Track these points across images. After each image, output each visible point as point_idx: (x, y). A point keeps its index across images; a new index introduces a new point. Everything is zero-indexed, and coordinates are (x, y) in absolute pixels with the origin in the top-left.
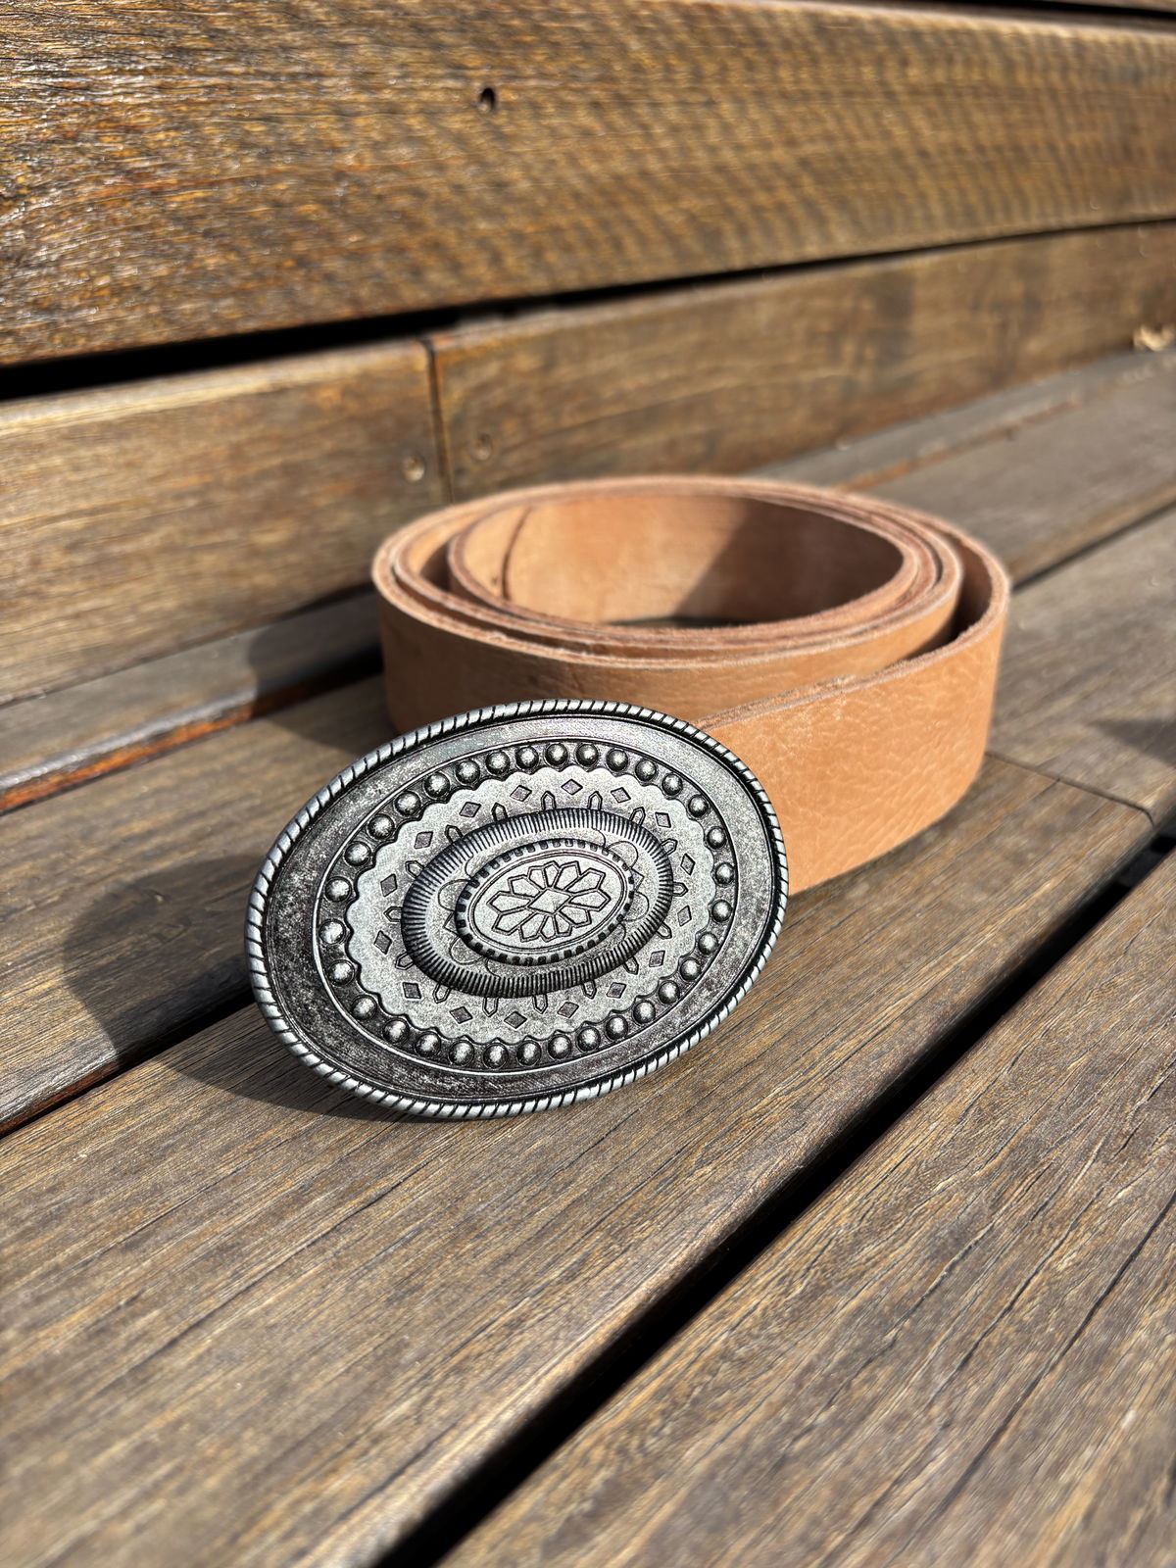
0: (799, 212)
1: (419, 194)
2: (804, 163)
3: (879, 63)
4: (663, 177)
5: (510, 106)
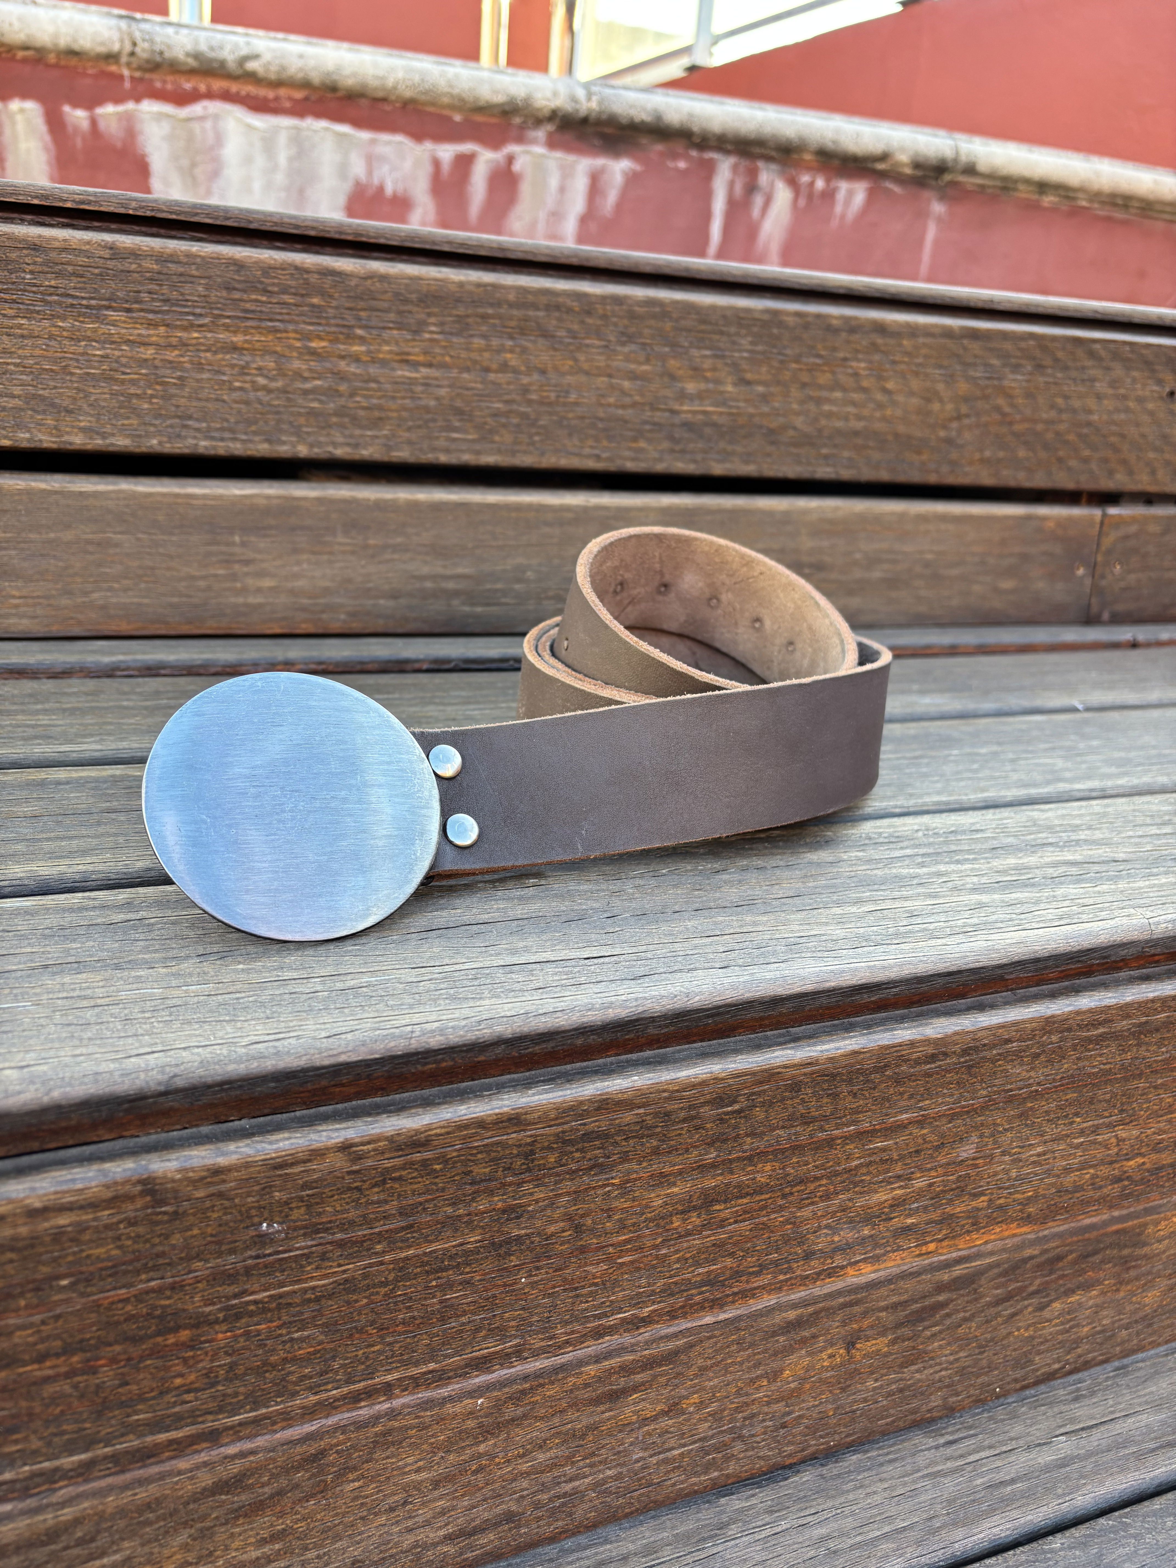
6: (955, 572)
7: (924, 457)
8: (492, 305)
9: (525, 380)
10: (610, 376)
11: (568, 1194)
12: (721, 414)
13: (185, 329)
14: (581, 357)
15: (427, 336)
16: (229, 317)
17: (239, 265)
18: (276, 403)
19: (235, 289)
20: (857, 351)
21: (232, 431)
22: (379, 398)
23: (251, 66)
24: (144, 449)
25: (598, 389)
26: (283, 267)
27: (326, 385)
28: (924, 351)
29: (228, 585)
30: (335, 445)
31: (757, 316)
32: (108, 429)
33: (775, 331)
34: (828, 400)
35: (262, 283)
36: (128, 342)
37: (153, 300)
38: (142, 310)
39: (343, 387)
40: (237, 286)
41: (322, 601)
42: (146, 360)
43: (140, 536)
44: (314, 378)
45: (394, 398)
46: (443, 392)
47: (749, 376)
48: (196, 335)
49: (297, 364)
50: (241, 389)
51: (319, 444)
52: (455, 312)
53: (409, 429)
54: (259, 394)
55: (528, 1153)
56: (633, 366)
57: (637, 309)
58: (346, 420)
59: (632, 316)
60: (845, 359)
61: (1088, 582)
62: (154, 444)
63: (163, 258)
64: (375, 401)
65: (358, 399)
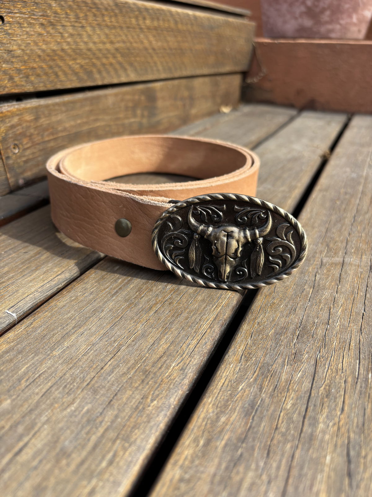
0: (117, 66)
2: (117, 49)
3: (137, 18)
4: (69, 51)
5: (9, 22)
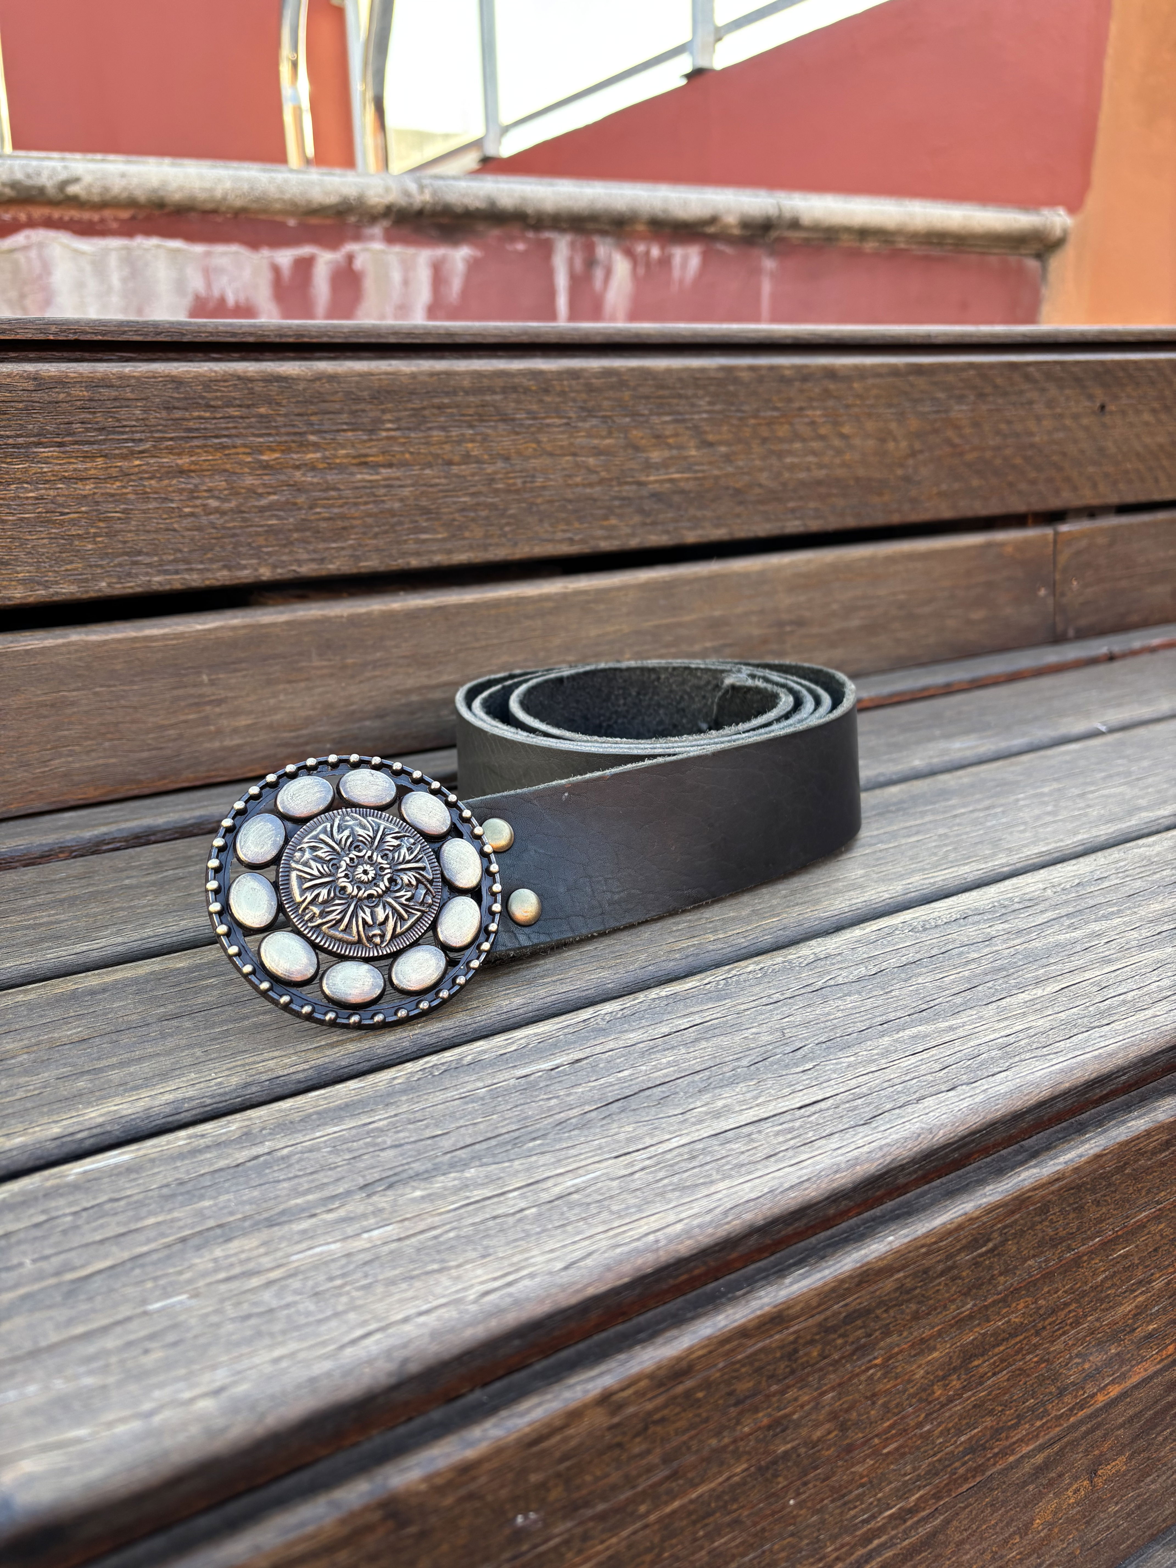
1: (1064, 454)
5: (1111, 413)
6: (927, 610)
7: (886, 498)
8: (447, 394)
9: (490, 469)
10: (574, 455)
11: (833, 1389)
12: (688, 479)
13: (124, 457)
14: (544, 438)
15: (384, 434)
16: (171, 439)
17: (177, 382)
18: (231, 525)
19: (175, 408)
20: (811, 399)
21: (186, 561)
22: (341, 506)
23: (72, 190)
24: (92, 594)
25: (564, 469)
26: (225, 378)
27: (283, 499)
28: (875, 392)
29: (201, 729)
30: (299, 562)
31: (712, 374)
32: (51, 577)
33: (731, 388)
34: (790, 453)
35: (203, 398)
36: (64, 479)
37: (87, 430)
38: (76, 443)
39: (301, 499)
40: (177, 404)
41: (304, 732)
42: (85, 496)
43: (98, 689)
44: (269, 494)
45: (356, 504)
46: (406, 492)
47: (710, 438)
48: (137, 462)
49: (249, 481)
50: (192, 514)
51: (283, 564)
52: (410, 405)
53: (375, 536)
54: (212, 517)
55: (791, 1353)
56: (596, 442)
57: (594, 381)
58: (308, 534)
59: (590, 389)
60: (801, 409)
61: (1050, 601)
62: (104, 587)
63: (94, 383)
64: (336, 510)
65: (318, 510)
